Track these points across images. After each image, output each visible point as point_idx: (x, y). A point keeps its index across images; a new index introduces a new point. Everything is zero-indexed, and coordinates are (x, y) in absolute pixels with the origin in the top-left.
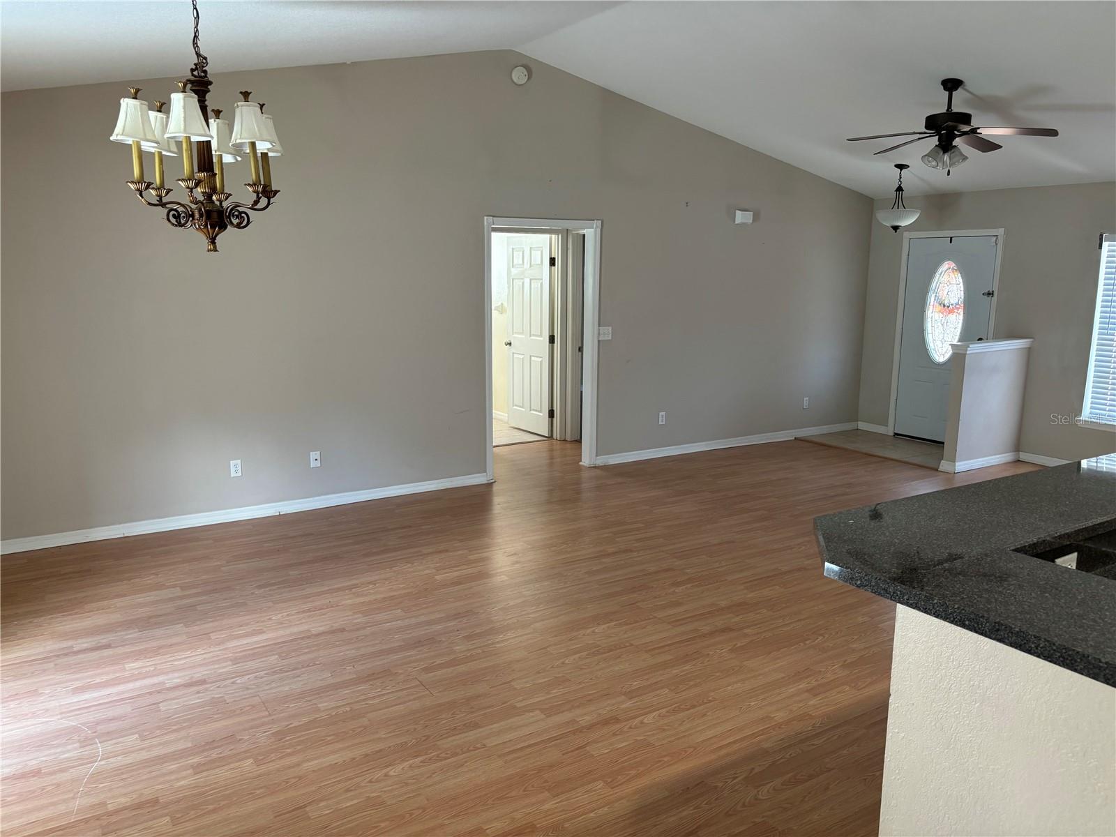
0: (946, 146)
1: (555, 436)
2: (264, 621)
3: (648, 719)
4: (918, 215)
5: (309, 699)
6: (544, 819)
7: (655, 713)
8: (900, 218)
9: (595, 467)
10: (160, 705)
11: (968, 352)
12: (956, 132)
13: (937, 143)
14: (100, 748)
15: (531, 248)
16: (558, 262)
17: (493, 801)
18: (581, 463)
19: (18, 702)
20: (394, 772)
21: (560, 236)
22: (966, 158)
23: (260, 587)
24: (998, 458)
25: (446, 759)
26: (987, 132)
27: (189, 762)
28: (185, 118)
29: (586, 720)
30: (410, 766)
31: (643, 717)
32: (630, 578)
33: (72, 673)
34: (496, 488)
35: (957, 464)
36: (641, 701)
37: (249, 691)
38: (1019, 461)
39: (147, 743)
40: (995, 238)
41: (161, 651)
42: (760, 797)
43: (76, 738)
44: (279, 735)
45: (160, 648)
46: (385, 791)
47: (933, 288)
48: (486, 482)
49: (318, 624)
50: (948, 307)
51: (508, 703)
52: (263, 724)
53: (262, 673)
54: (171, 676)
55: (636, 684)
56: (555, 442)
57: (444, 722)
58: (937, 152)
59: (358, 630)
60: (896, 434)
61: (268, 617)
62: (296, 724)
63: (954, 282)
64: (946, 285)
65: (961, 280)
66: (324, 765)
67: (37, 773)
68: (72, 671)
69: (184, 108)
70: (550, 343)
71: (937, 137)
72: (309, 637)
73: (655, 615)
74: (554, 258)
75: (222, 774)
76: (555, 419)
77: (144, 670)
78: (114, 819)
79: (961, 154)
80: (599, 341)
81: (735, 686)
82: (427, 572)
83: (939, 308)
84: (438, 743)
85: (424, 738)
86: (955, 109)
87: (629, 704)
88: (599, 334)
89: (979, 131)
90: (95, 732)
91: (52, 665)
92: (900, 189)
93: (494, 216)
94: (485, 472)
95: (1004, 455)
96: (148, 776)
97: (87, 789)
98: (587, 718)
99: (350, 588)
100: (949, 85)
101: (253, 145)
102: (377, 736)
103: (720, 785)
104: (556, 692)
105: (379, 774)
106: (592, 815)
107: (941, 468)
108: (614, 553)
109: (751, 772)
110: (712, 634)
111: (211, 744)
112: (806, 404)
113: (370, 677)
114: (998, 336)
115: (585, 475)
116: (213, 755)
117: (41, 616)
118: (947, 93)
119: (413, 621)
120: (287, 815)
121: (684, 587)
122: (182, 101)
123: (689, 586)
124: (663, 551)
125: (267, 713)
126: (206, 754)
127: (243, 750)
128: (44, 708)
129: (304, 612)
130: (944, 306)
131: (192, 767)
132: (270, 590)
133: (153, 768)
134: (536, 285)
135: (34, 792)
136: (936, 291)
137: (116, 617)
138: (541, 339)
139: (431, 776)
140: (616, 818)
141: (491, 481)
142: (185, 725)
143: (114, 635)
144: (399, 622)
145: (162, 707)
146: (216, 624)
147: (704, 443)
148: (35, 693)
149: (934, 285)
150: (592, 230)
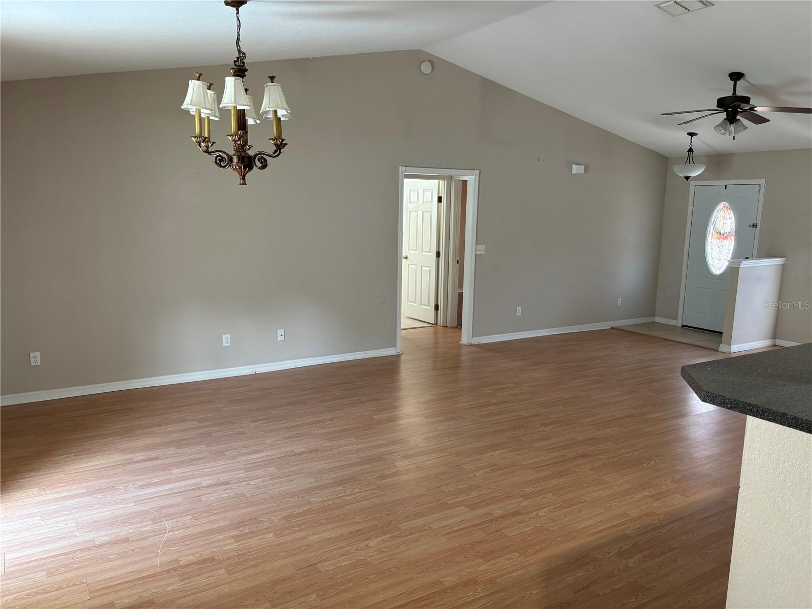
0: (731, 119)
1: (439, 324)
2: (260, 444)
3: (541, 513)
4: (704, 169)
5: (303, 495)
6: (482, 576)
7: (546, 509)
8: (689, 171)
9: (471, 345)
10: (202, 497)
11: (741, 266)
12: (739, 110)
13: (726, 117)
14: (167, 525)
15: (424, 190)
16: (444, 200)
17: (445, 564)
18: (461, 342)
19: (102, 494)
20: (372, 544)
21: (446, 181)
22: (747, 128)
23: (252, 422)
24: (760, 343)
25: (406, 536)
26: (760, 110)
27: (230, 534)
28: (235, 93)
29: (498, 513)
30: (382, 541)
31: (537, 512)
32: (512, 420)
33: (136, 476)
34: (402, 358)
35: (732, 346)
36: (534, 501)
37: (260, 490)
38: (776, 345)
39: (197, 522)
40: (758, 186)
41: (194, 462)
42: (629, 565)
43: (148, 517)
44: (288, 518)
45: (193, 460)
46: (368, 556)
47: (712, 221)
48: (396, 354)
49: (298, 447)
50: (723, 235)
51: (442, 501)
52: (275, 511)
53: (267, 478)
54: (204, 478)
55: (529, 490)
56: (439, 327)
57: (400, 512)
58: (726, 124)
59: (327, 450)
60: (683, 326)
61: (263, 442)
62: (297, 511)
63: (728, 217)
64: (722, 219)
65: (733, 215)
66: (323, 539)
67: (126, 540)
68: (136, 474)
69: (235, 87)
70: (437, 257)
71: (725, 113)
72: (294, 455)
73: (533, 445)
74: (441, 197)
75: (254, 542)
76: (439, 311)
77: (185, 475)
78: (186, 570)
79: (743, 125)
80: (476, 255)
81: (598, 492)
82: (367, 413)
83: (716, 235)
84: (399, 526)
85: (388, 523)
86: (739, 94)
87: (525, 503)
88: (476, 251)
89: (755, 109)
90: (160, 514)
91: (120, 470)
92: (691, 150)
93: (406, 166)
94: (395, 346)
95: (764, 341)
96: (204, 543)
97: (163, 552)
98: (499, 511)
99: (317, 423)
100: (734, 77)
101: (275, 111)
102: (355, 520)
103: (600, 557)
104: (473, 494)
105: (362, 545)
106: (514, 574)
107: (720, 349)
108: (496, 404)
109: (620, 549)
110: (575, 458)
111: (242, 523)
112: (619, 303)
113: (342, 482)
114: (761, 256)
115: (464, 350)
116: (245, 530)
117: (105, 438)
118: (733, 82)
119: (364, 445)
120: (305, 570)
121: (550, 427)
122: (233, 82)
123: (554, 426)
124: (530, 403)
125: (276, 504)
126: (241, 529)
127: (265, 527)
128: (121, 498)
129: (287, 438)
130: (720, 234)
131: (233, 537)
132: (260, 424)
133: (206, 537)
134: (427, 216)
135: (127, 553)
136: (714, 224)
137: (157, 440)
138: (430, 254)
139: (398, 547)
140: (532, 577)
141: (399, 354)
142: (221, 510)
143: (160, 451)
144: (354, 446)
145: (204, 498)
146: (227, 445)
147: (548, 330)
148: (113, 488)
149: (713, 219)
150: (473, 177)
